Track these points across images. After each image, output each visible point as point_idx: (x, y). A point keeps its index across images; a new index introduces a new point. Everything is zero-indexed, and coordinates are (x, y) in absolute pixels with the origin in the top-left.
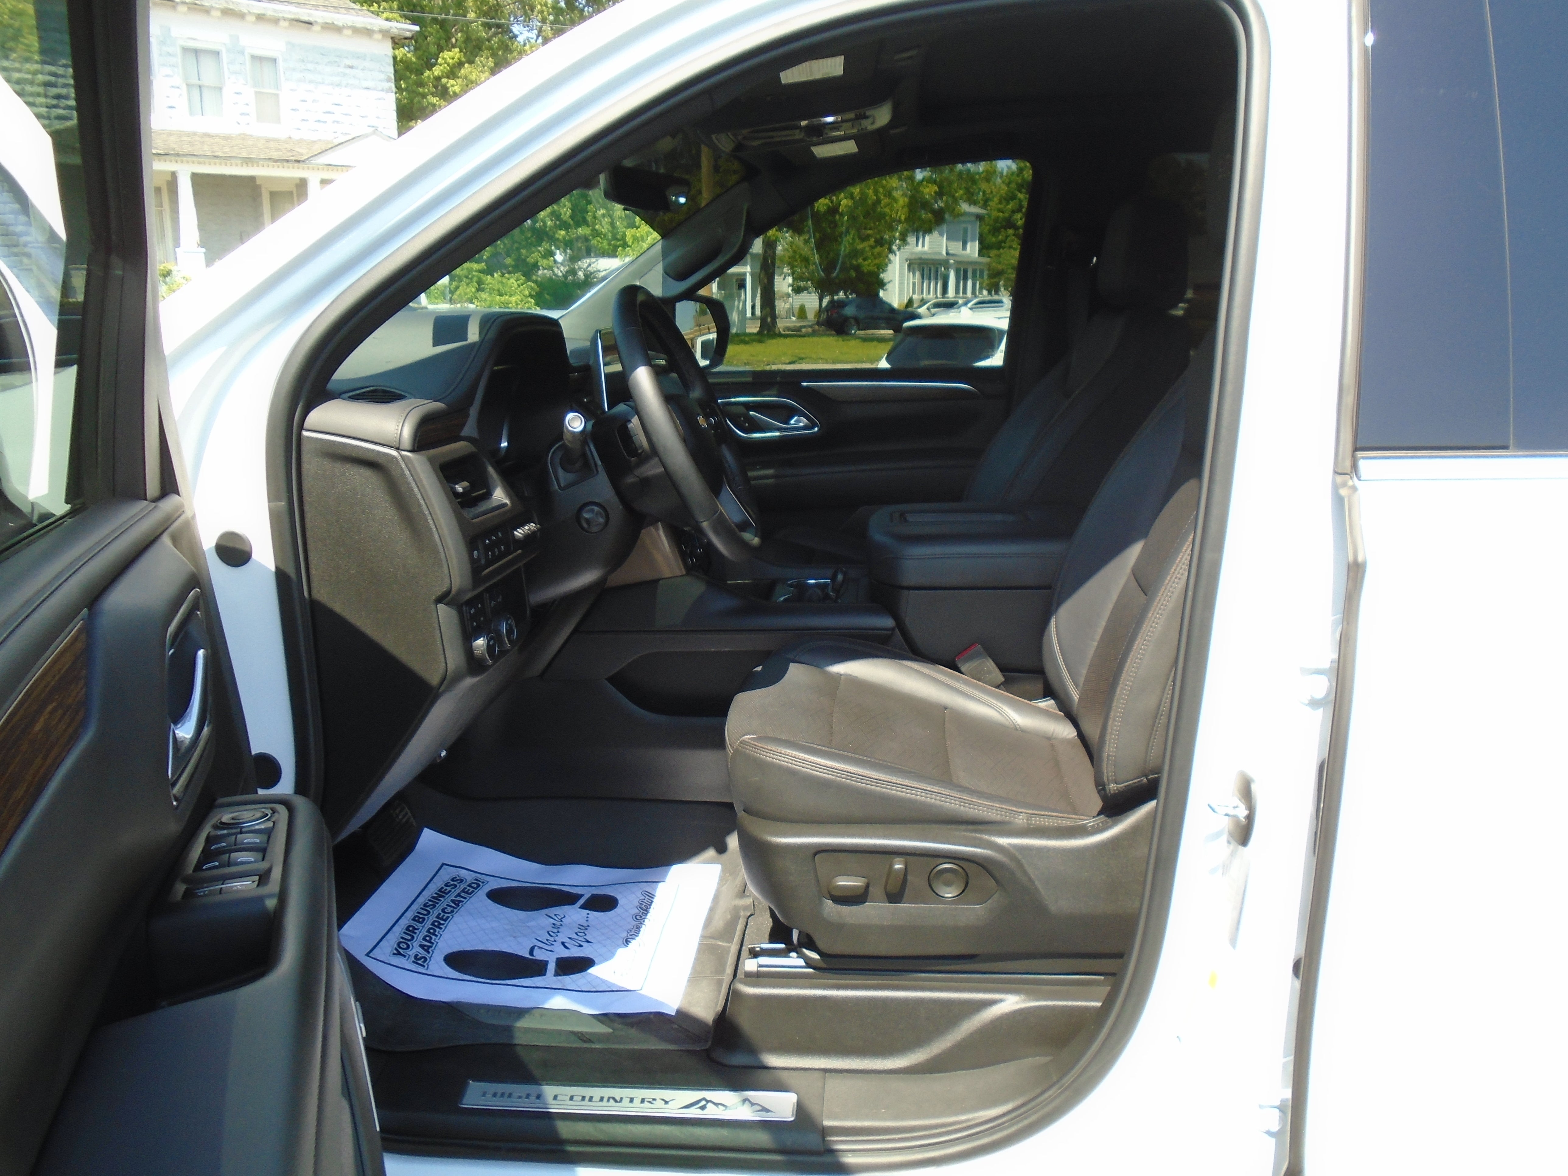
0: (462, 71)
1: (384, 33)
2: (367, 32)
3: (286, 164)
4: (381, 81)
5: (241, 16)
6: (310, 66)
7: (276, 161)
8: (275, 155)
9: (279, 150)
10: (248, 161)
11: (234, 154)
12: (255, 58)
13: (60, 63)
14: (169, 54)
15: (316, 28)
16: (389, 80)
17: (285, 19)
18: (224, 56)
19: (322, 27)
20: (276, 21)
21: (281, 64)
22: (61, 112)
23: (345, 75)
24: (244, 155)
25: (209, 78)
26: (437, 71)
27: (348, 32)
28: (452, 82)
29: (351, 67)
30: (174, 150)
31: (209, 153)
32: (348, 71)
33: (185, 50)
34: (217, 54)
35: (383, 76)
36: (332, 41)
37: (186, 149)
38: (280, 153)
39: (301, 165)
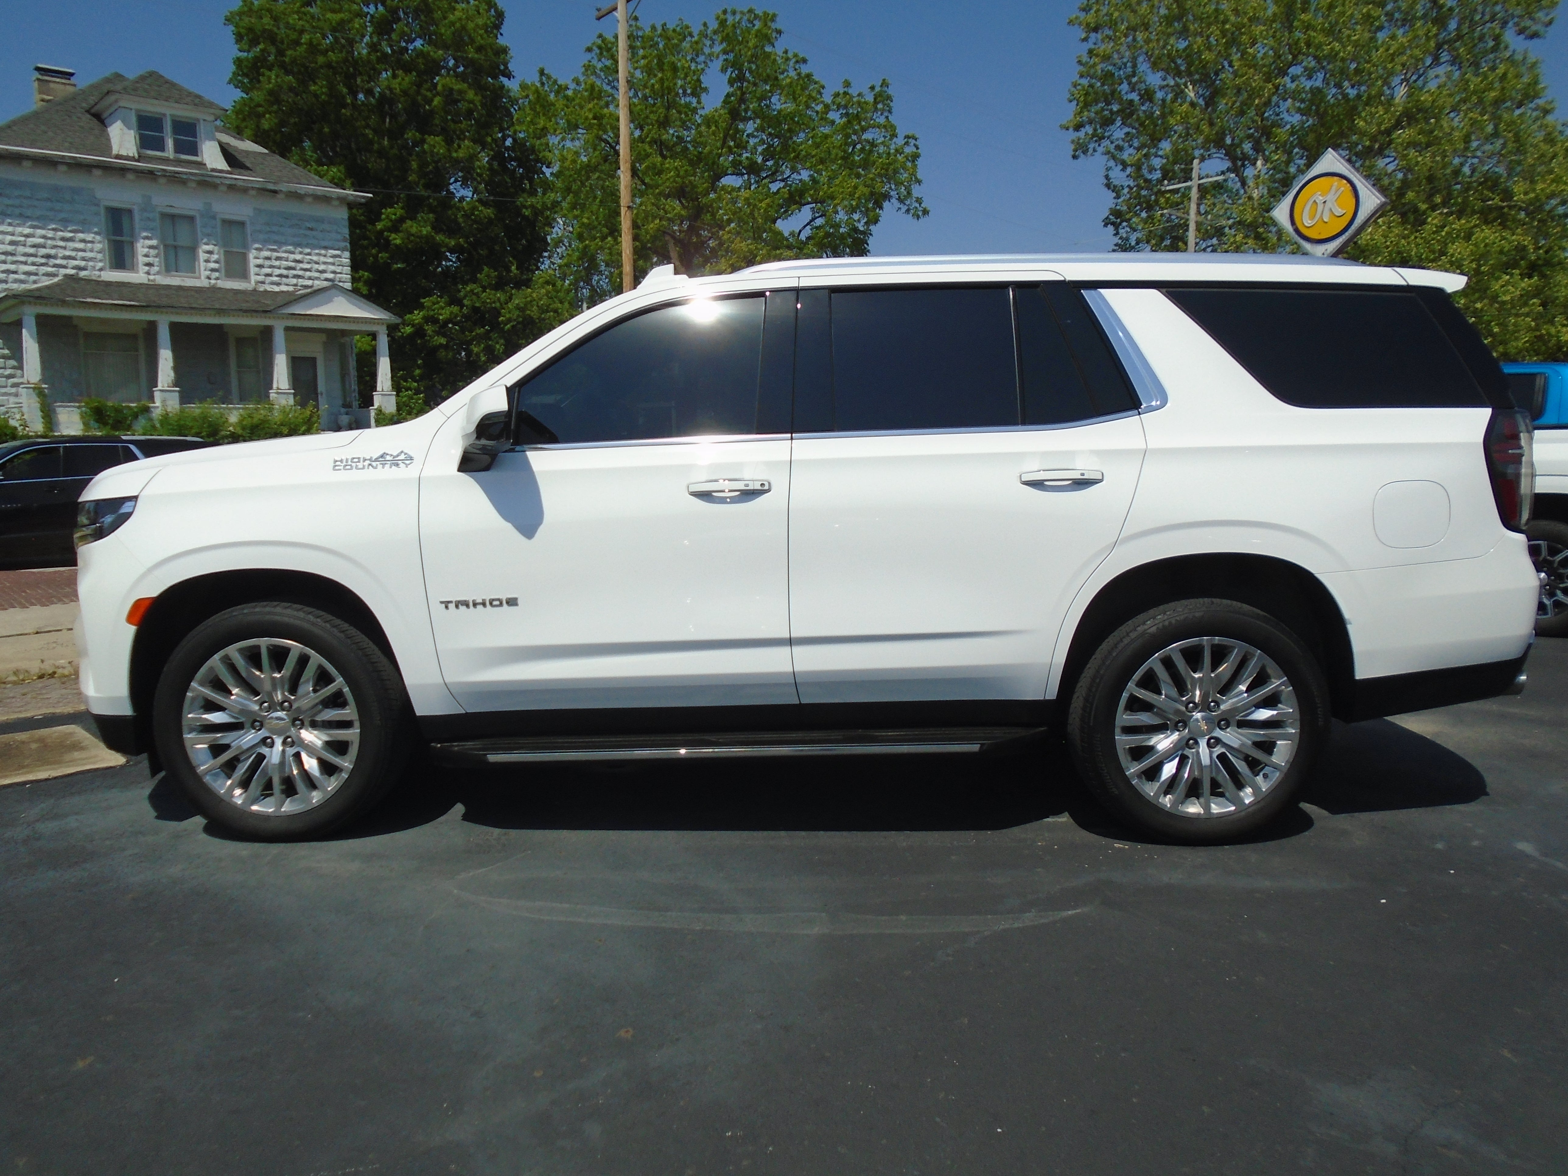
0: (404, 225)
1: (342, 200)
2: (325, 199)
3: (254, 314)
4: (338, 241)
5: (215, 186)
6: (275, 229)
7: (246, 311)
8: (245, 306)
9: (247, 301)
10: (220, 312)
11: (208, 306)
12: (225, 222)
13: (50, 227)
14: (149, 219)
15: (281, 196)
16: (345, 240)
17: (253, 188)
18: (198, 221)
19: (287, 196)
20: (245, 190)
21: (249, 229)
22: (50, 269)
23: (305, 235)
24: (217, 306)
25: (183, 239)
26: (379, 226)
27: (309, 200)
28: (393, 236)
29: (311, 229)
30: (154, 302)
31: (186, 305)
32: (308, 232)
33: (164, 216)
34: (191, 219)
35: (339, 237)
36: (294, 208)
37: (165, 301)
38: (249, 305)
39: (268, 315)
